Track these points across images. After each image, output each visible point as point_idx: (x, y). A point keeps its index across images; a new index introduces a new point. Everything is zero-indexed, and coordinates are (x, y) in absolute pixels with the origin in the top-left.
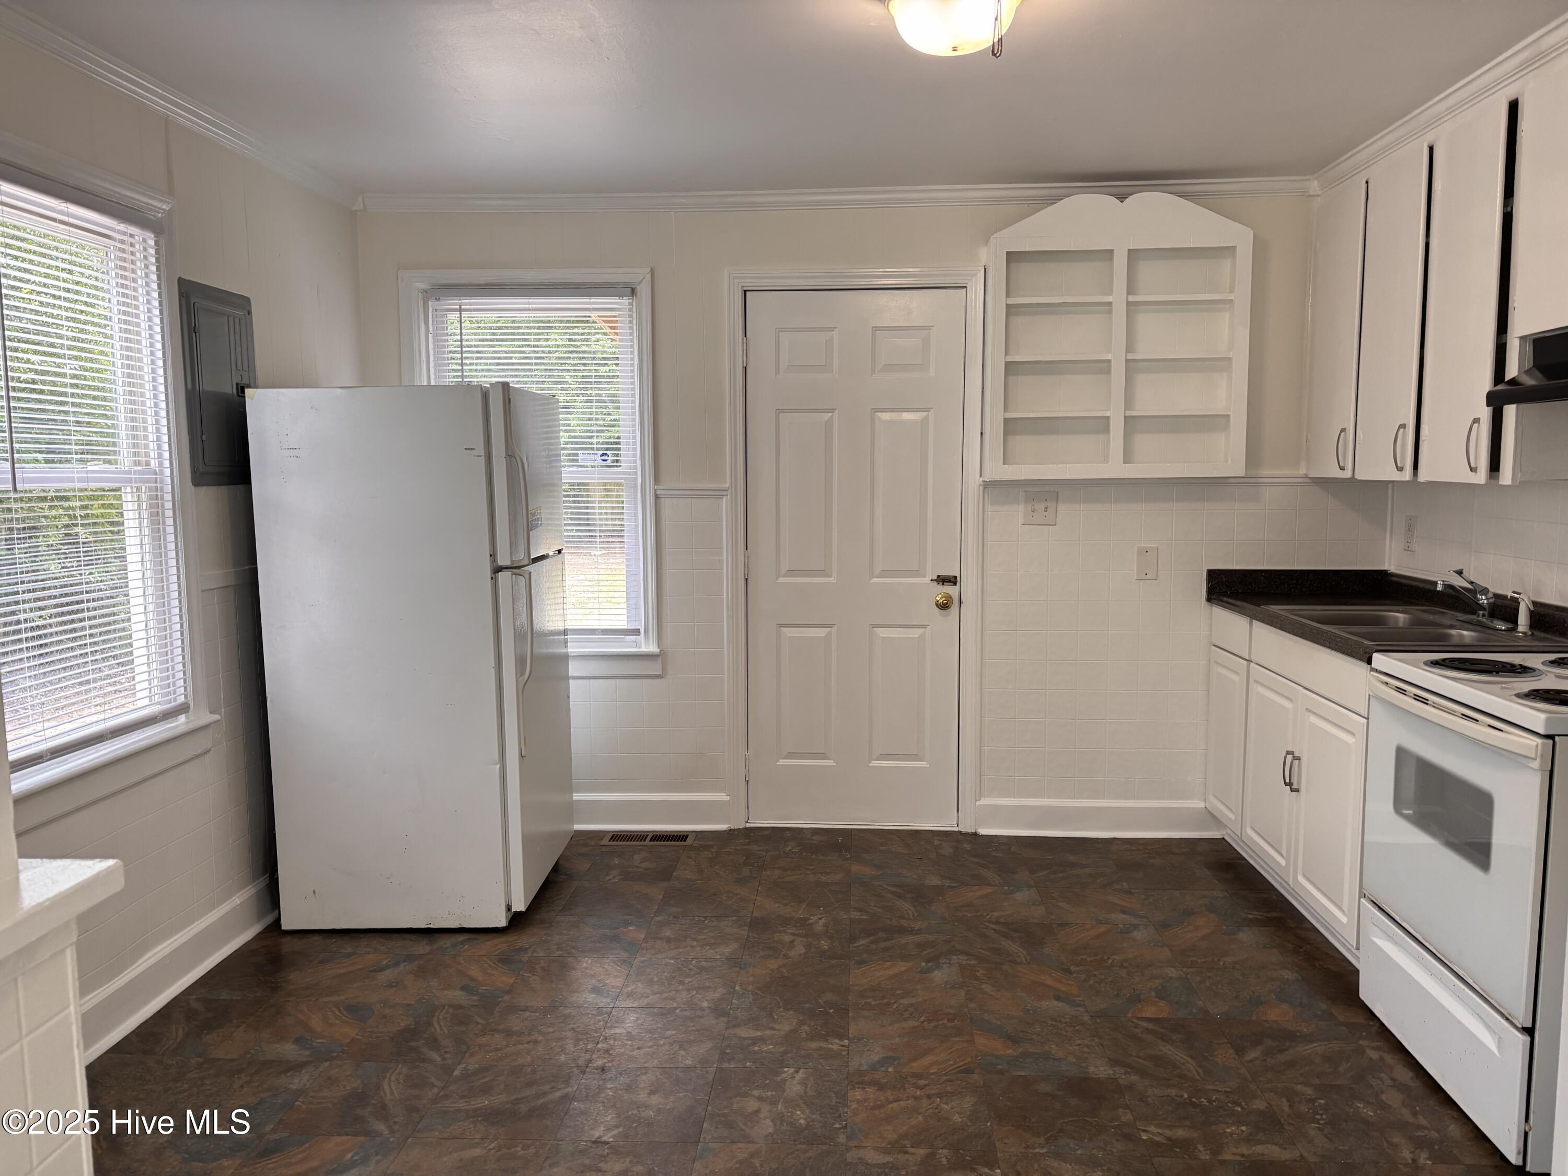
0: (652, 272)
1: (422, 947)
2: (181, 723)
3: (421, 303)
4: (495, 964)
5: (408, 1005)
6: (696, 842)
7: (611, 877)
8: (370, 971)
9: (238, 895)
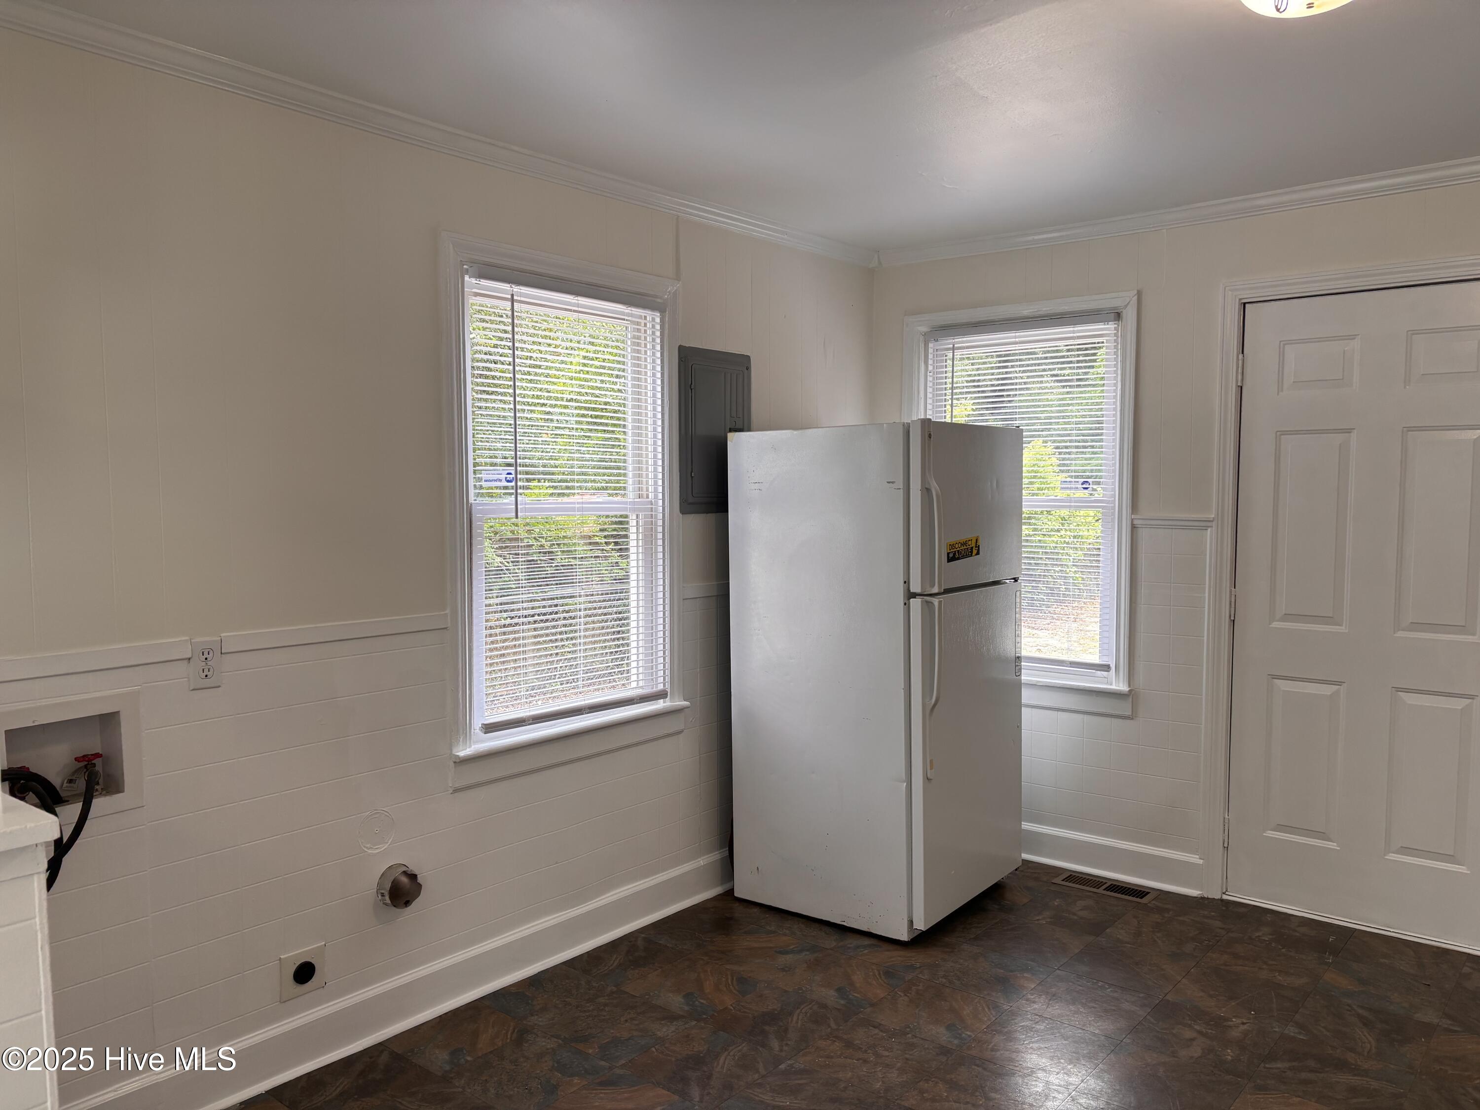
0: (1139, 294)
1: (830, 941)
2: (659, 705)
3: (922, 345)
4: (879, 974)
5: (786, 991)
6: (1154, 902)
7: (1040, 917)
8: (776, 951)
9: (703, 858)
